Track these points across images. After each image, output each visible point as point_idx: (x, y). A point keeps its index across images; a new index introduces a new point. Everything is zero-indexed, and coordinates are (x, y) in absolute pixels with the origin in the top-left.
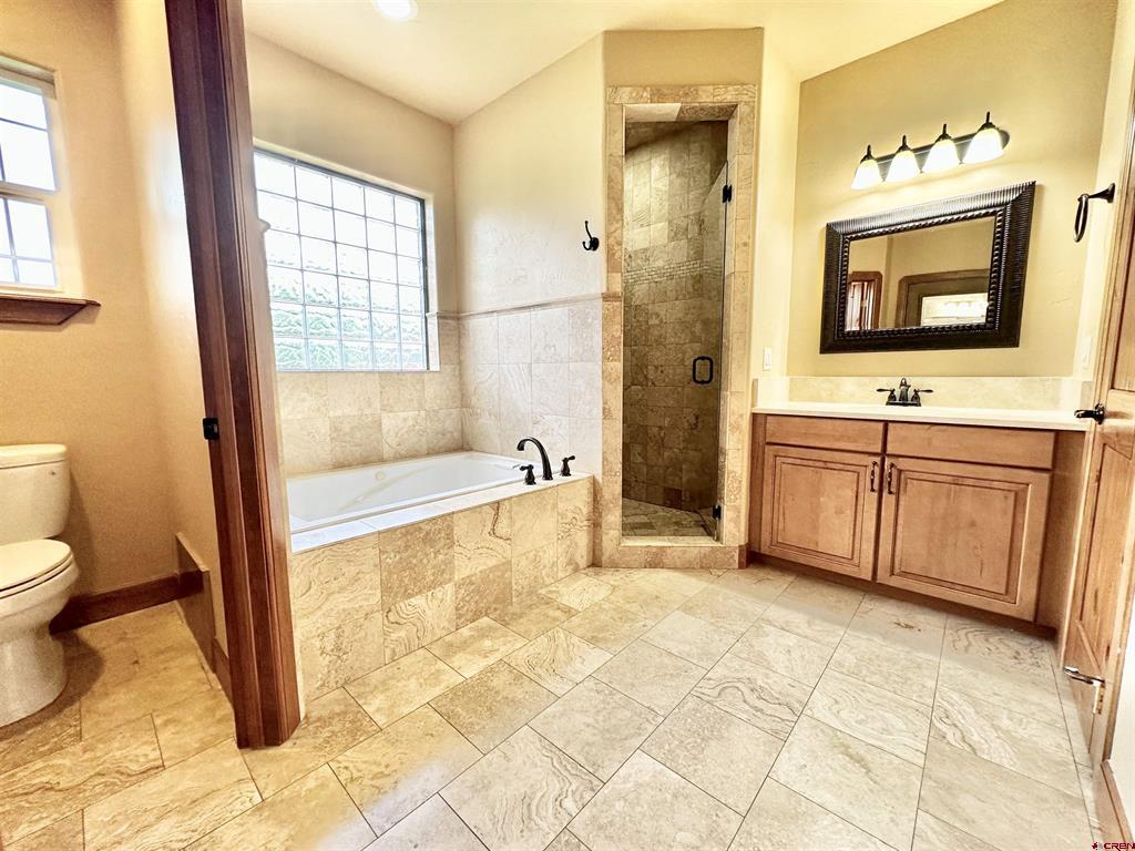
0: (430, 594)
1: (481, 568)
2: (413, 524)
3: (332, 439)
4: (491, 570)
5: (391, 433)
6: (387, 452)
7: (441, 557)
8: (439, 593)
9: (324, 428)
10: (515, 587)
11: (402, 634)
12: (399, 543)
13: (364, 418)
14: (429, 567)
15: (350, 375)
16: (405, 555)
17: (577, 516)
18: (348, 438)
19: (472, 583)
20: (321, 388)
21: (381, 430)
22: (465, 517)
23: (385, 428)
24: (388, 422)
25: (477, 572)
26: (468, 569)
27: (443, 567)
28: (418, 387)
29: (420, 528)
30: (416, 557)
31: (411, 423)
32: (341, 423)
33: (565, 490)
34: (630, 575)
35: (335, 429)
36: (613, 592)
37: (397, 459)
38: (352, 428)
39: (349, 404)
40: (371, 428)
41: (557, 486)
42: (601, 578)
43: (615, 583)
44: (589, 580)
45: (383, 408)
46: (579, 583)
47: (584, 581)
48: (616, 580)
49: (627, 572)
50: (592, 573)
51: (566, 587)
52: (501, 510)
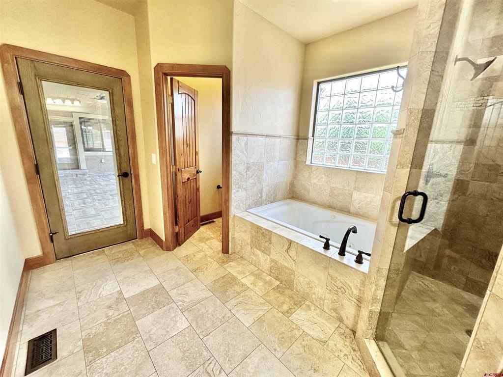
0: (262, 253)
1: (281, 262)
2: (260, 226)
3: (330, 195)
4: (285, 267)
5: (357, 201)
8: (265, 256)
9: (327, 190)
10: (295, 285)
11: (254, 258)
12: (255, 229)
13: (344, 191)
14: (263, 244)
15: (342, 171)
16: (257, 235)
17: (345, 288)
18: (336, 197)
19: (277, 264)
22: (276, 237)
24: (356, 196)
26: (275, 257)
27: (267, 248)
29: (261, 230)
30: (259, 237)
31: (369, 200)
32: (334, 190)
33: (336, 265)
34: (350, 358)
35: (332, 192)
36: (317, 340)
37: (357, 215)
38: (338, 193)
39: (339, 183)
40: (347, 196)
41: (330, 258)
42: (336, 336)
43: (331, 343)
44: (330, 327)
45: (355, 189)
46: (324, 321)
47: (328, 324)
48: (336, 345)
49: (355, 358)
50: (342, 331)
51: (317, 314)
52: (292, 245)
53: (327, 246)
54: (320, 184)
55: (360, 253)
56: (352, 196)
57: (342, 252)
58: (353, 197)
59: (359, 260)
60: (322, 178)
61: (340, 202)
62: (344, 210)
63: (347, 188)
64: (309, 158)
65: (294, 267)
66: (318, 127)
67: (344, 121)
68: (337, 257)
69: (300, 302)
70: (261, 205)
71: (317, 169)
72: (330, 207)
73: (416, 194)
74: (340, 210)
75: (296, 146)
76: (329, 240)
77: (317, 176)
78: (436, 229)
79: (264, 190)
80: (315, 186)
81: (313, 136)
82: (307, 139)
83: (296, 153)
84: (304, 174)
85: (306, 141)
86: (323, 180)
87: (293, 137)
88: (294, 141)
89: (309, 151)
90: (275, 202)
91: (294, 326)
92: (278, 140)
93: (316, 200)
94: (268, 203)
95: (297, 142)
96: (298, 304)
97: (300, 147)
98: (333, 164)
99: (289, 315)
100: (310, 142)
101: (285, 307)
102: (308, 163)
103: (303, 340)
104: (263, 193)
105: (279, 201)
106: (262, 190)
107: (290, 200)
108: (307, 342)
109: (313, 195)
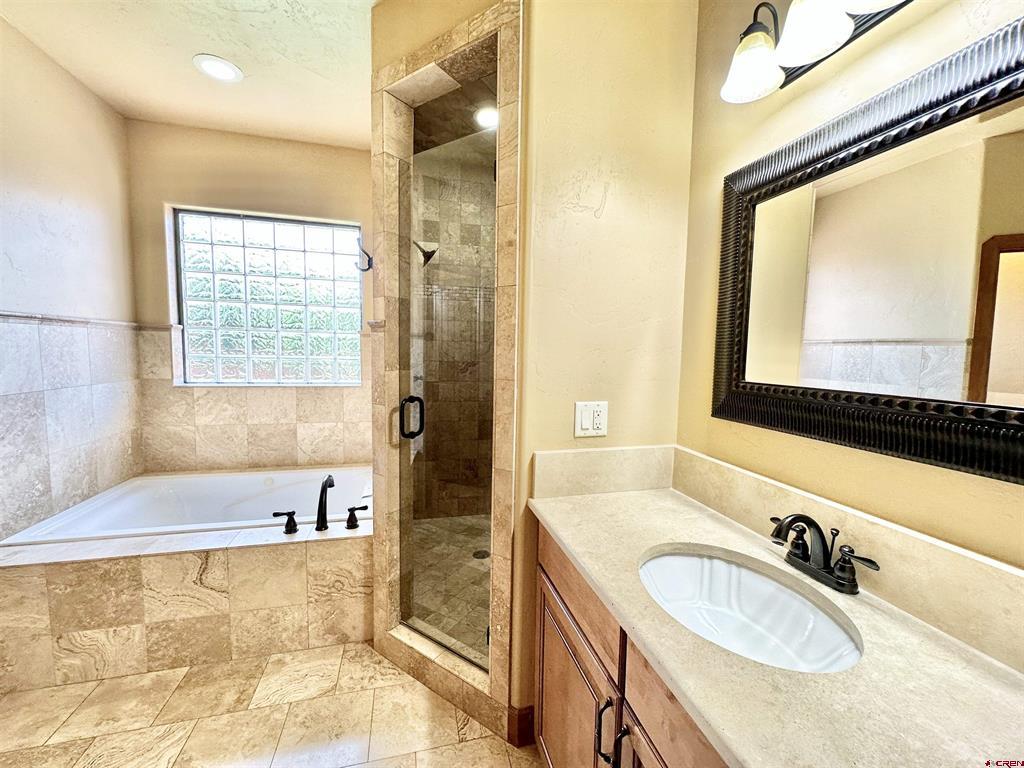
0: (111, 630)
1: (184, 616)
2: (88, 561)
3: (249, 443)
4: (198, 619)
5: (306, 441)
6: (302, 458)
7: (124, 597)
8: (124, 631)
9: (242, 433)
10: (235, 644)
11: (77, 662)
12: (70, 577)
13: (279, 427)
14: (110, 604)
15: (268, 391)
16: (78, 589)
17: (342, 579)
18: (264, 443)
19: (169, 629)
20: (241, 400)
21: (296, 437)
22: (157, 562)
23: (300, 437)
24: (303, 431)
25: (177, 618)
26: (163, 614)
27: (129, 607)
28: (337, 400)
29: (96, 566)
30: (91, 592)
31: (326, 433)
32: (258, 430)
33: (321, 548)
34: (378, 677)
35: (252, 434)
36: (320, 696)
37: (311, 465)
38: (268, 434)
39: (267, 414)
40: (285, 435)
41: (306, 542)
42: (346, 666)
43: (344, 682)
44: (332, 663)
45: (299, 419)
46: (319, 662)
47: (326, 662)
48: (352, 678)
49: (383, 671)
50: (353, 653)
51: (300, 662)
52: (211, 560)
53: (291, 527)
54: (221, 423)
55: (352, 511)
56: (295, 433)
57: (322, 524)
58: (298, 435)
59: (352, 523)
60: (225, 410)
61: (276, 450)
62: (286, 462)
63: (282, 421)
64: (178, 371)
65: (224, 604)
66: (187, 304)
67: (221, 295)
68: (316, 535)
69: (258, 667)
70: (50, 513)
71: (209, 392)
72: (254, 467)
73: (412, 399)
74: (278, 466)
75: (136, 344)
76: (294, 513)
77: (210, 409)
78: (418, 452)
79: (54, 468)
80: (208, 430)
81: (180, 322)
82: (168, 328)
83: (139, 362)
84: (174, 409)
85: (166, 333)
86: (229, 413)
87: (125, 324)
88: (129, 334)
89: (176, 355)
90: (97, 493)
91: (268, 711)
92: (79, 330)
93: (218, 461)
94: (75, 503)
95: (137, 336)
96: (256, 673)
97: (147, 348)
98: (243, 380)
99: (246, 703)
100: (176, 334)
101: (230, 698)
102: (178, 381)
103: (297, 716)
104: (53, 479)
105: (109, 487)
106: (47, 469)
107: (140, 478)
108: (304, 714)
109: (206, 451)
